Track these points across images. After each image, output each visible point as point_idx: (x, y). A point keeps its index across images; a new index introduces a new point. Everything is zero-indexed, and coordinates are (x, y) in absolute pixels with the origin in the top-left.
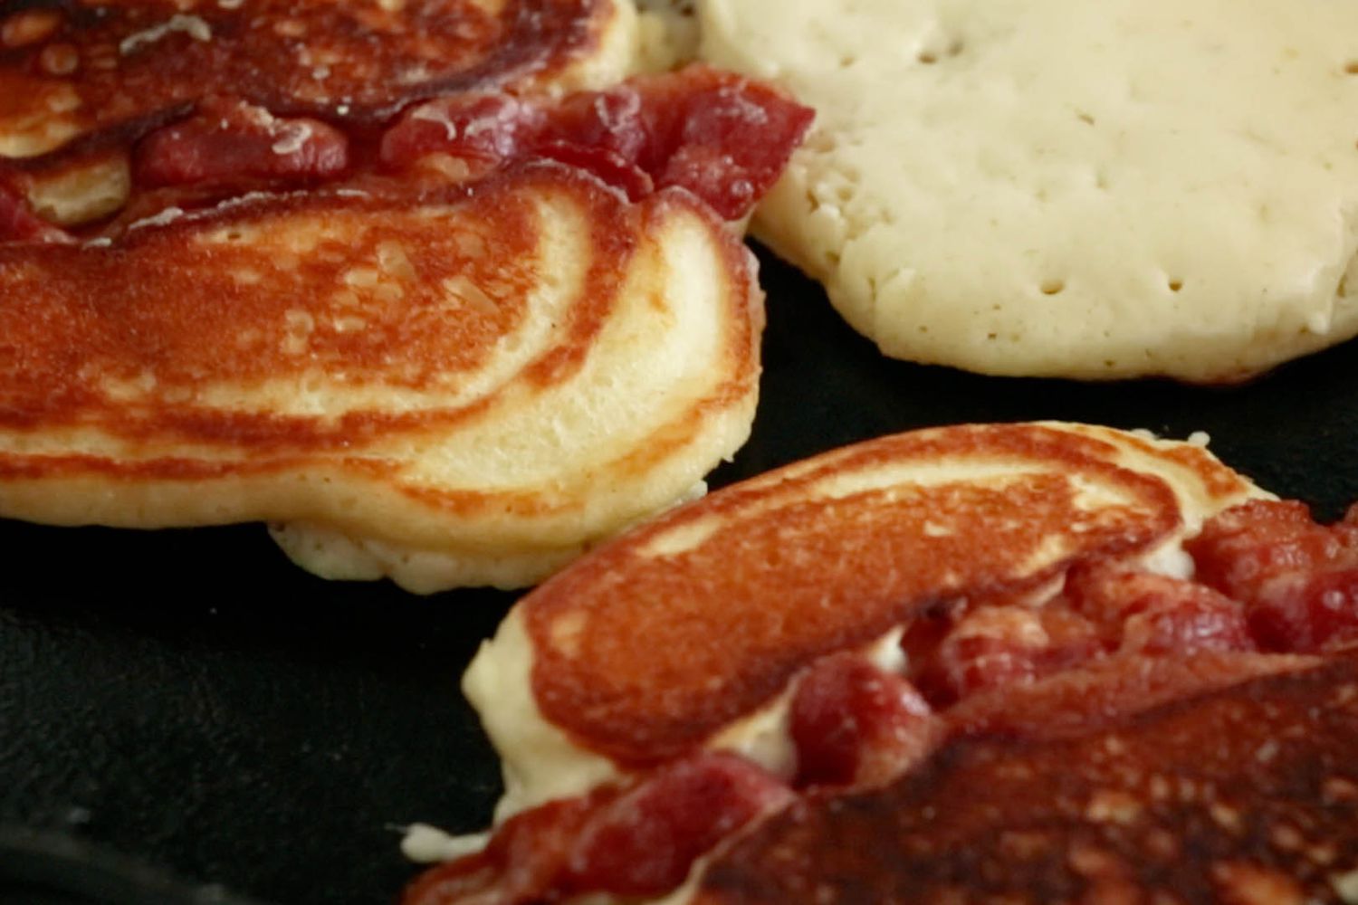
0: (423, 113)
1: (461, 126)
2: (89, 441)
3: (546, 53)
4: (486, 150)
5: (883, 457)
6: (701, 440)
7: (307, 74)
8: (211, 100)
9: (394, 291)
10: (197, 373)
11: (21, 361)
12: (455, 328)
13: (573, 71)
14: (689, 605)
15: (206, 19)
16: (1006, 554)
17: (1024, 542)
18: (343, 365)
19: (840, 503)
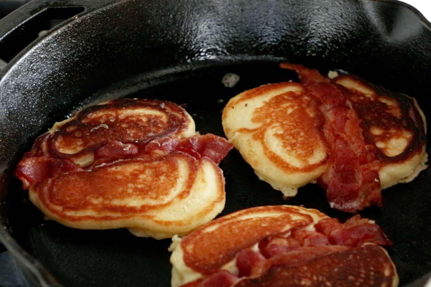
0: (153, 142)
1: (161, 144)
2: (90, 213)
3: (177, 130)
4: (166, 148)
5: (252, 212)
6: (215, 209)
7: (129, 135)
8: (110, 141)
9: (149, 179)
10: (111, 197)
11: (75, 196)
12: (163, 186)
13: (182, 133)
14: (215, 241)
15: (107, 124)
16: (278, 228)
17: (282, 226)
18: (140, 195)
19: (244, 221)
